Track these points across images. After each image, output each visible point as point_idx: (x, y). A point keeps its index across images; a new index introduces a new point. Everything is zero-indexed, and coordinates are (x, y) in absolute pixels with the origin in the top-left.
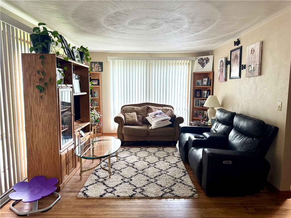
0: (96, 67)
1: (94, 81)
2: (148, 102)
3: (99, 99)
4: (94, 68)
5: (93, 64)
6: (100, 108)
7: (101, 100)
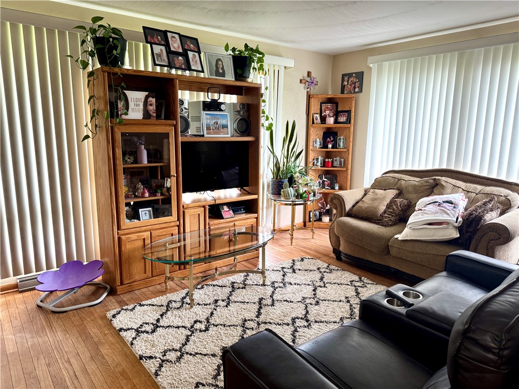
0: (351, 85)
1: (342, 114)
2: (452, 168)
3: (347, 154)
4: (347, 87)
5: (346, 78)
6: (347, 172)
7: (350, 156)
